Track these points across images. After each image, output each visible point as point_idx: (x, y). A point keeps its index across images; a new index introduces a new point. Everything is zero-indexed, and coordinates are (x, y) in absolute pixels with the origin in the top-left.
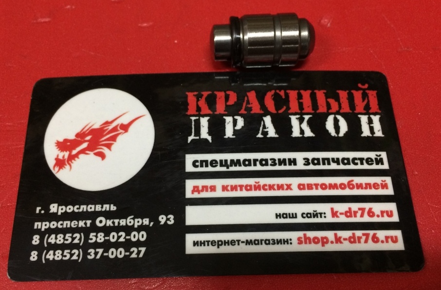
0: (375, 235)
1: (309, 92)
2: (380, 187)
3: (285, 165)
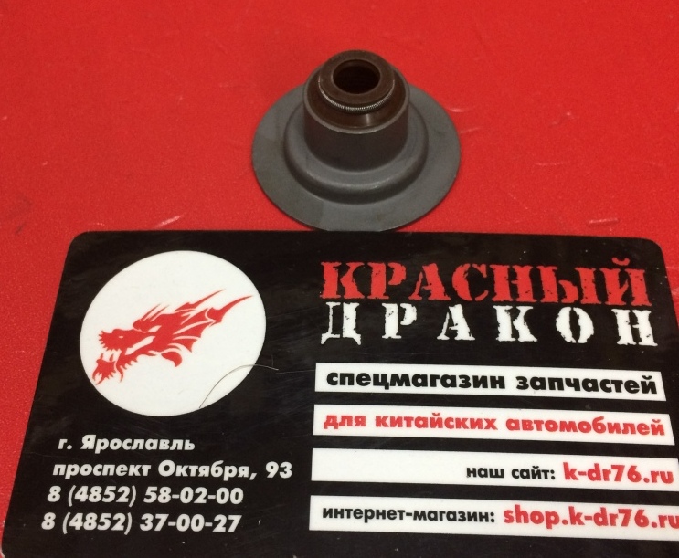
0: (640, 512)
1: (528, 269)
2: (650, 430)
3: (485, 386)
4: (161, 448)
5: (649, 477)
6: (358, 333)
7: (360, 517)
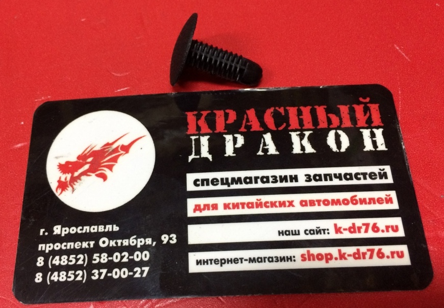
0: (380, 250)
1: (309, 108)
2: (385, 201)
3: (286, 181)
4: (100, 231)
5: (385, 229)
6: (210, 154)
7: (218, 264)
